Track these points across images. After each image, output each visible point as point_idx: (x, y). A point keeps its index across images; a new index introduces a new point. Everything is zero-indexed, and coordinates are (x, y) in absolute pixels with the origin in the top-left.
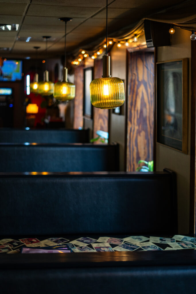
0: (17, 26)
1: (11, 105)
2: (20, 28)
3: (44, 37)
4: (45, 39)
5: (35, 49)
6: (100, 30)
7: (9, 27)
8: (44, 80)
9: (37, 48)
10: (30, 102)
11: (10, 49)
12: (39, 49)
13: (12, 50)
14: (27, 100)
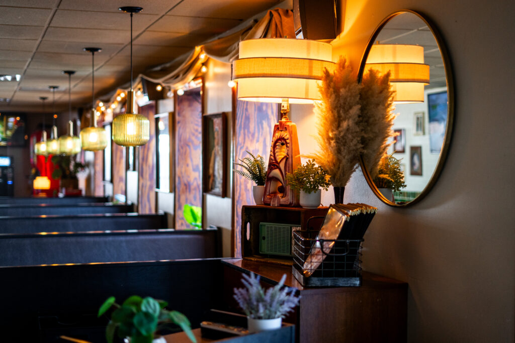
0: (18, 77)
1: (10, 182)
2: (21, 79)
3: (51, 87)
4: (52, 90)
5: (41, 101)
6: (111, 81)
7: (9, 78)
8: (52, 137)
9: (44, 98)
10: (38, 174)
11: (8, 100)
12: (46, 101)
13: (11, 100)
14: (33, 171)
